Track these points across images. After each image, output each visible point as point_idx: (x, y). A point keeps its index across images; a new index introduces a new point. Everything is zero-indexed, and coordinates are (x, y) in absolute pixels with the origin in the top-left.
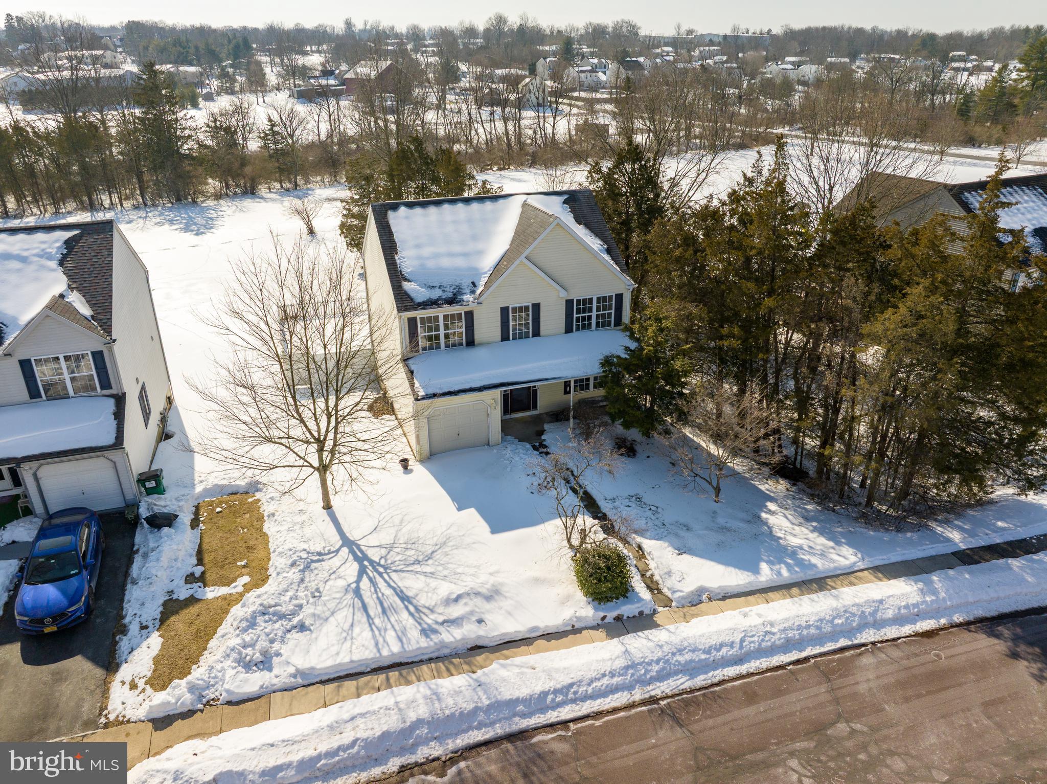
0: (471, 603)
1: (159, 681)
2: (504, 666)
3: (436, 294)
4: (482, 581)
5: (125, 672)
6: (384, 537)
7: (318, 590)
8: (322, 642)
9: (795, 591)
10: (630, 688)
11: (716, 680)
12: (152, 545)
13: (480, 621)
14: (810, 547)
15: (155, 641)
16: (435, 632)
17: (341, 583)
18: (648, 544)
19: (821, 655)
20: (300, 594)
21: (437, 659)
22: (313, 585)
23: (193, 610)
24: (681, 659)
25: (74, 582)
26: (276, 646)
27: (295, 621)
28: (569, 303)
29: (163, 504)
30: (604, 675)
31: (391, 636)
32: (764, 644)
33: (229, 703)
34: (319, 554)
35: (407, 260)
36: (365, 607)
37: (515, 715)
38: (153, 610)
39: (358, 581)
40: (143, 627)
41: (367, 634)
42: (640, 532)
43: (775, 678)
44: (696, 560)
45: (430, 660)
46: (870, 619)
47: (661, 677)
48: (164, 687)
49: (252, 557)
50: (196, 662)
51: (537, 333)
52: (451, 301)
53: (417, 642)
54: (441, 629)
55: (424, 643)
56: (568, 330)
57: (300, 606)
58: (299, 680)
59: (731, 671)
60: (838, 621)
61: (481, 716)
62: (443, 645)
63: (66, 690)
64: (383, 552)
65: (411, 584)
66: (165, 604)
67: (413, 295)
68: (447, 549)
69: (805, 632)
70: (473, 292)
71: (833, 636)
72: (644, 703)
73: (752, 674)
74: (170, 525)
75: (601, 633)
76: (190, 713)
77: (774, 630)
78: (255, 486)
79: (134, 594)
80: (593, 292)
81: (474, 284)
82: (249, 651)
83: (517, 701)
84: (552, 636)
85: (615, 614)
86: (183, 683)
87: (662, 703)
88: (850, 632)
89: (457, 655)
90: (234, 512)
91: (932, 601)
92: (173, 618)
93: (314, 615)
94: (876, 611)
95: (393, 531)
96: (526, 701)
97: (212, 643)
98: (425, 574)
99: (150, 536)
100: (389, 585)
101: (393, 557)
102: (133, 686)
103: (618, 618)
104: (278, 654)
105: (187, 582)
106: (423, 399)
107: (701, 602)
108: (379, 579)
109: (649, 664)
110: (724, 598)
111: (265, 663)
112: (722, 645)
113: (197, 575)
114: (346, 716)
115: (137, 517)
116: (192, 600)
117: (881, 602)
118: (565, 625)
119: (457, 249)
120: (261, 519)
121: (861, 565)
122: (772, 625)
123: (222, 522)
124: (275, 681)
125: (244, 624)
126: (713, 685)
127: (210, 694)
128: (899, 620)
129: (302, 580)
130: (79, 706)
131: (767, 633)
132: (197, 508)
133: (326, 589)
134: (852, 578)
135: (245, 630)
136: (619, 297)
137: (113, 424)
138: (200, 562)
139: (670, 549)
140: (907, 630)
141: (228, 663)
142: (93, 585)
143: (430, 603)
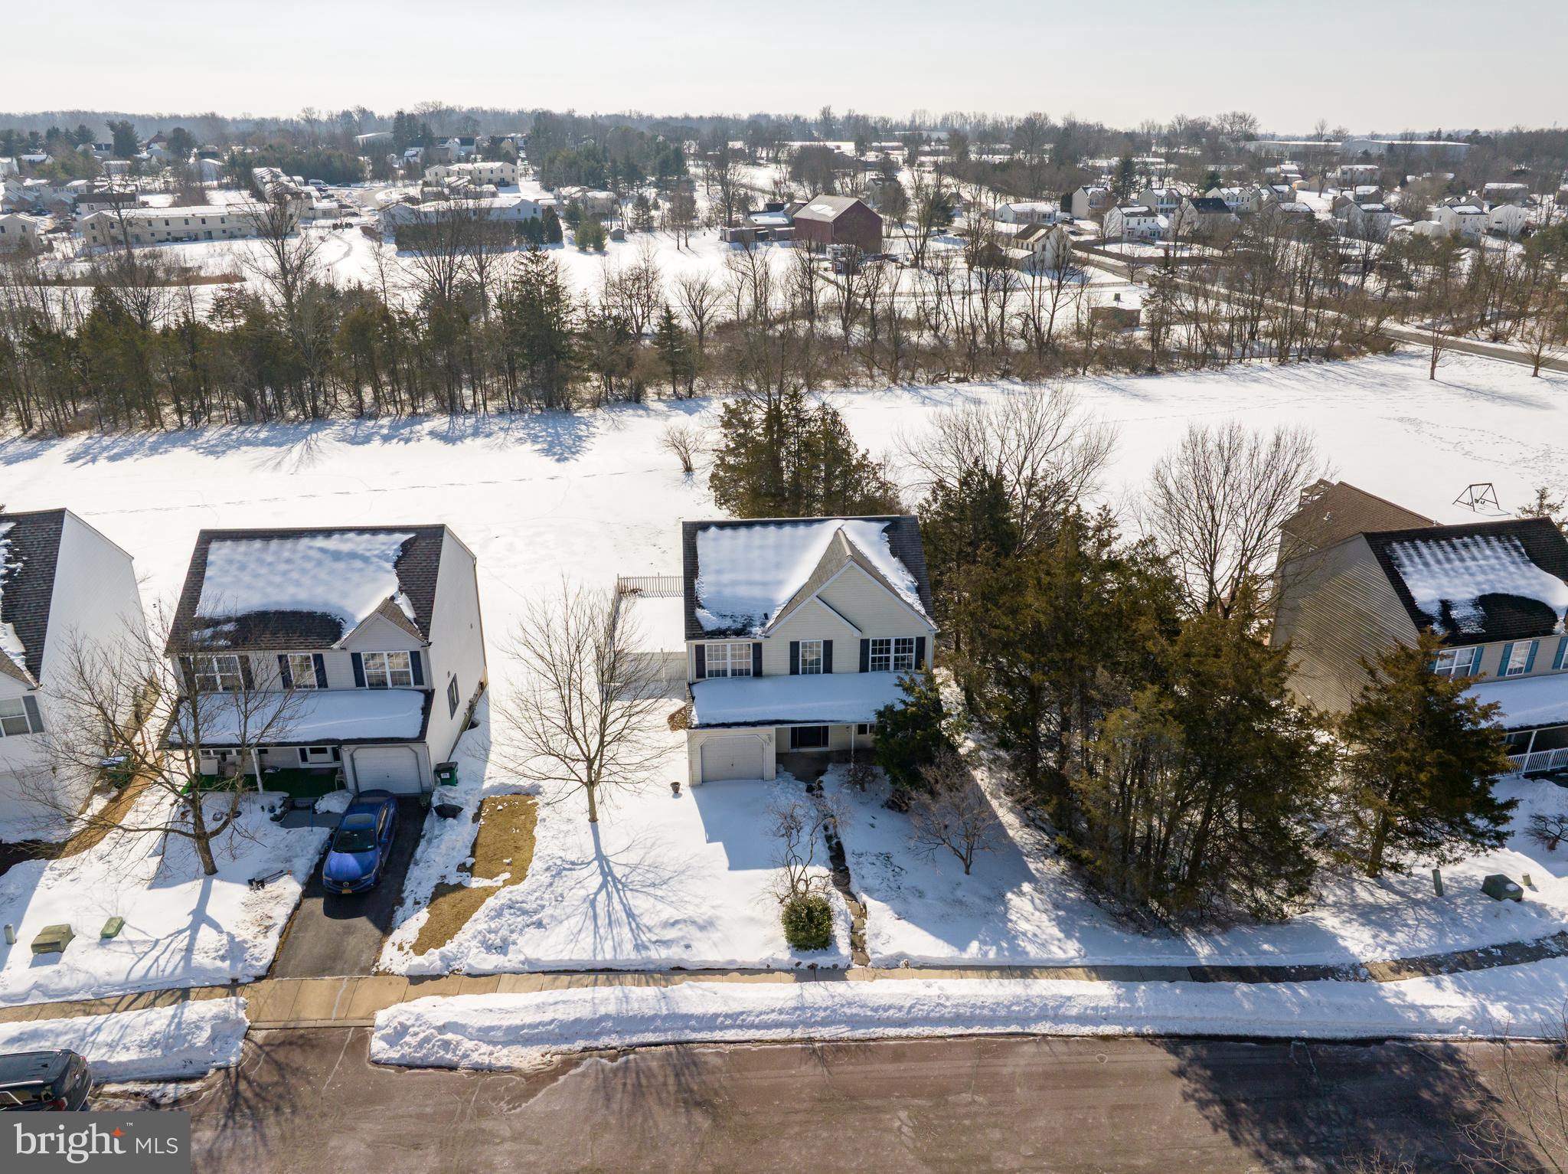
0: (685, 929)
1: (420, 948)
2: (691, 987)
3: (726, 623)
4: (701, 912)
5: (397, 936)
6: (633, 858)
7: (562, 895)
8: (552, 940)
9: (996, 973)
10: (793, 1026)
11: (874, 1036)
12: (436, 832)
13: (688, 947)
14: (1035, 935)
15: (423, 916)
16: (646, 948)
17: (583, 893)
18: (872, 904)
19: (987, 1035)
20: (546, 896)
21: (643, 972)
22: (559, 890)
23: (458, 895)
24: (848, 1011)
25: (370, 856)
26: (514, 936)
27: (535, 918)
28: (864, 643)
29: (452, 795)
30: (773, 1011)
31: (608, 946)
32: (932, 1014)
33: (469, 975)
34: (573, 863)
35: (705, 587)
36: (595, 917)
37: (687, 1028)
38: (427, 890)
39: (596, 894)
40: (417, 903)
41: (590, 940)
42: (868, 891)
43: (930, 1046)
44: (911, 927)
45: (636, 971)
46: (1051, 1013)
47: (824, 1023)
48: (422, 953)
49: (517, 856)
50: (451, 938)
51: (828, 669)
52: (739, 633)
53: (628, 954)
54: (652, 947)
55: (633, 955)
56: (863, 669)
57: (543, 907)
58: (526, 967)
59: (892, 1032)
60: (1015, 1008)
61: (659, 1023)
62: (650, 961)
63: (352, 941)
64: (627, 870)
65: (640, 903)
66: (437, 886)
67: (703, 623)
68: (683, 877)
69: (978, 1011)
70: (763, 624)
71: (1006, 1021)
72: (801, 1040)
73: (912, 1038)
74: (454, 817)
75: (791, 977)
76: (438, 977)
77: (948, 1004)
78: (534, 791)
79: (414, 873)
80: (892, 634)
81: (766, 616)
82: (492, 936)
83: (691, 1017)
84: (747, 971)
85: (809, 962)
86: (437, 952)
87: (817, 1045)
88: (1024, 1020)
89: (660, 972)
90: (512, 811)
91: (1125, 1008)
92: (441, 899)
93: (552, 916)
94: (1060, 1006)
95: (642, 853)
96: (700, 1019)
97: (466, 926)
98: (656, 897)
99: (437, 824)
100: (622, 902)
101: (635, 877)
102: (401, 948)
103: (812, 967)
104: (514, 943)
105: (458, 870)
106: (697, 727)
107: (897, 967)
108: (615, 895)
109: (818, 1009)
110: (921, 968)
111: (502, 948)
112: (890, 1007)
113: (468, 865)
114: (551, 1001)
115: (430, 804)
116: (459, 887)
117: (1069, 998)
118: (761, 963)
119: (757, 577)
120: (534, 822)
121: (1078, 962)
122: (948, 999)
123: (500, 820)
124: (507, 964)
125: (493, 913)
126: (870, 1040)
127: (456, 965)
128: (1081, 1019)
129: (551, 885)
130: (359, 955)
131: (938, 1004)
132: (482, 803)
133: (568, 895)
134: (1061, 973)
135: (492, 918)
136: (921, 641)
137: (420, 718)
138: (473, 854)
139: (891, 912)
140: (1087, 1030)
141: (475, 943)
142: (384, 860)
143: (650, 923)
